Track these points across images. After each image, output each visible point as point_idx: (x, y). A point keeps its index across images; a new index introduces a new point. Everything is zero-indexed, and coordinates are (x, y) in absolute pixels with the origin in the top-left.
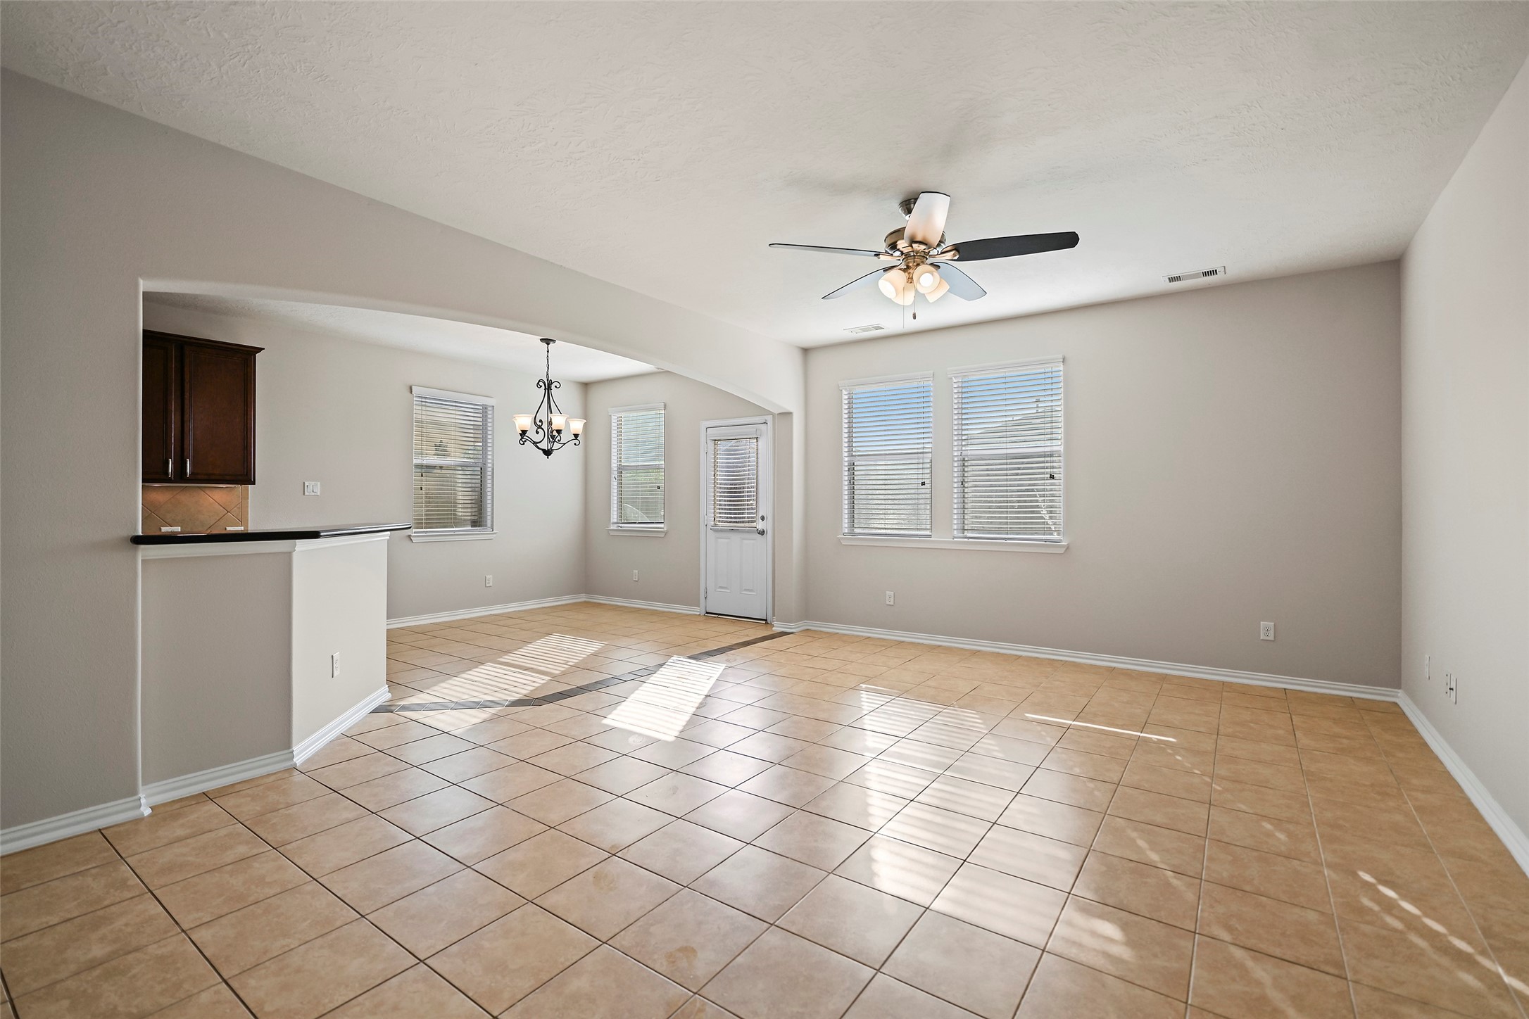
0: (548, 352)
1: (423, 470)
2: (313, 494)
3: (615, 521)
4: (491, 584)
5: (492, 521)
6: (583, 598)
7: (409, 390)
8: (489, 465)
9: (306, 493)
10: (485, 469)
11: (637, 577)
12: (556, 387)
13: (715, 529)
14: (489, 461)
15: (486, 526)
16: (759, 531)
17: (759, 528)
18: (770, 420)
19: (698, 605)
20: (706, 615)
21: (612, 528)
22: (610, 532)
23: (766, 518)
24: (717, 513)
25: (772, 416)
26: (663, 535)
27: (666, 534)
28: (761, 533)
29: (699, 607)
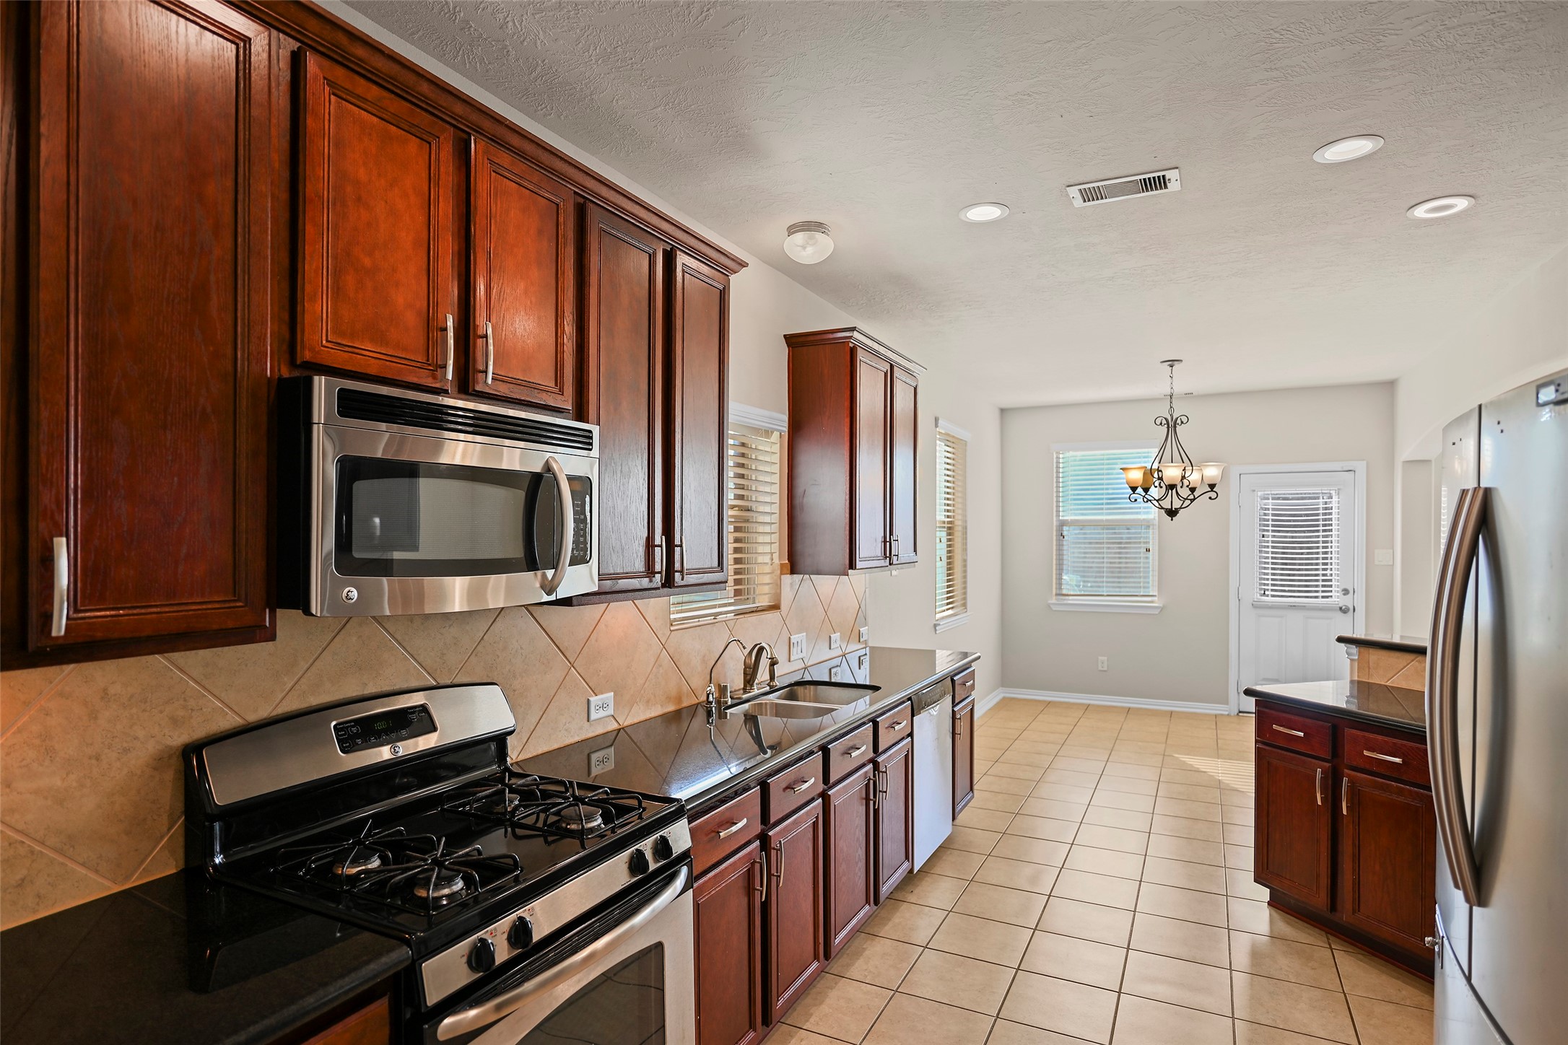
6: (1001, 694)
11: (1105, 665)
13: (1258, 605)
16: (1341, 608)
17: (1340, 605)
18: (1361, 467)
19: (1226, 702)
20: (1240, 714)
21: (1052, 602)
22: (1051, 606)
23: (1351, 592)
24: (1261, 584)
25: (1365, 462)
26: (1156, 612)
27: (1161, 611)
28: (1344, 610)
29: (1227, 704)
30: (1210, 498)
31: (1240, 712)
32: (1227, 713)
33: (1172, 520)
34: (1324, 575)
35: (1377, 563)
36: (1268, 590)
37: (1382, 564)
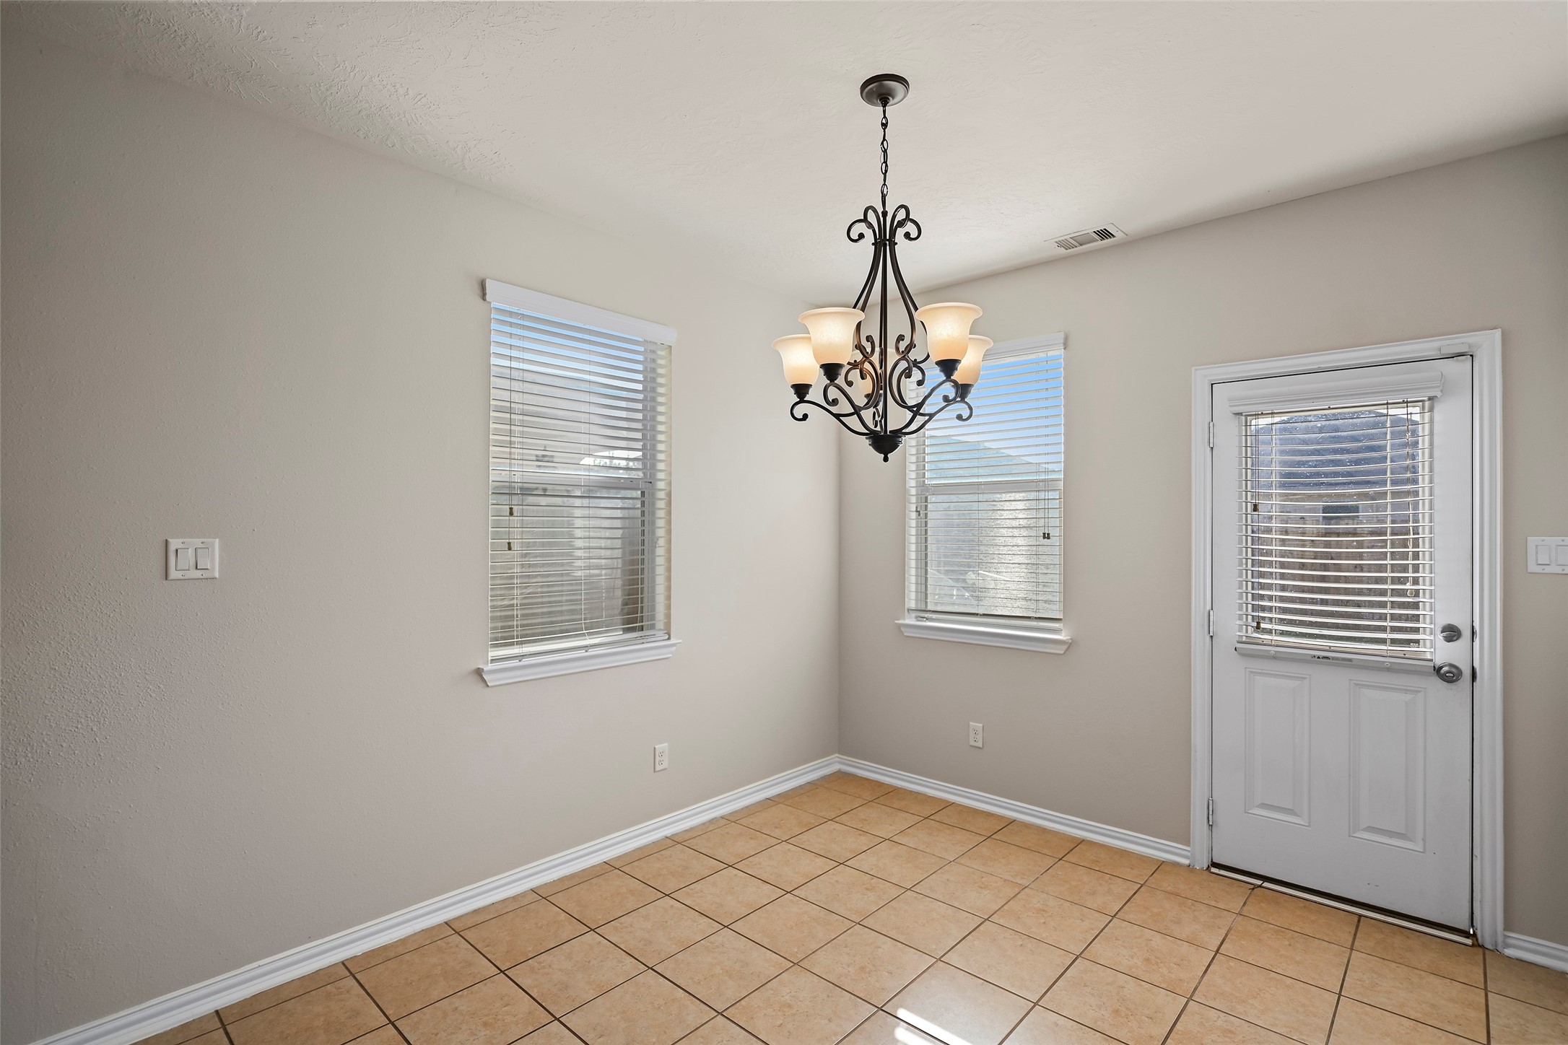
0: (884, 126)
1: (515, 500)
2: (198, 574)
3: (913, 605)
4: (665, 765)
5: (668, 616)
6: (833, 764)
7: (479, 292)
8: (661, 485)
9: (174, 574)
10: (653, 495)
11: (980, 737)
12: (907, 235)
13: (1247, 650)
14: (661, 475)
15: (652, 627)
16: (1438, 670)
17: (1438, 662)
18: (1489, 345)
19: (1184, 837)
20: (1213, 870)
21: (907, 622)
22: (903, 629)
23: (1466, 633)
24: (1254, 608)
25: (1497, 334)
26: (1060, 650)
27: (1068, 648)
28: (1448, 675)
29: (1188, 844)
30: (959, 417)
31: (1215, 865)
32: (1186, 862)
33: (886, 459)
34: (1395, 593)
35: (1532, 567)
36: (1264, 618)
37: (1548, 570)
